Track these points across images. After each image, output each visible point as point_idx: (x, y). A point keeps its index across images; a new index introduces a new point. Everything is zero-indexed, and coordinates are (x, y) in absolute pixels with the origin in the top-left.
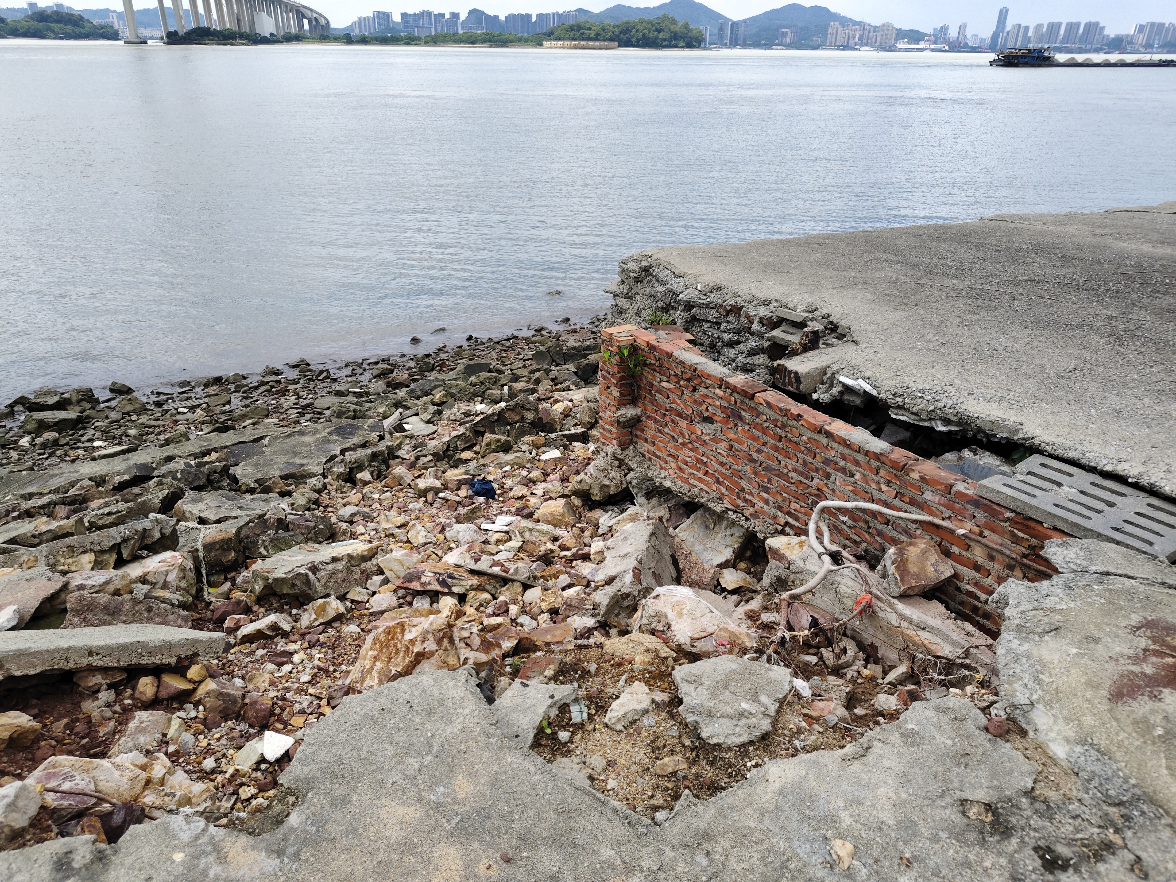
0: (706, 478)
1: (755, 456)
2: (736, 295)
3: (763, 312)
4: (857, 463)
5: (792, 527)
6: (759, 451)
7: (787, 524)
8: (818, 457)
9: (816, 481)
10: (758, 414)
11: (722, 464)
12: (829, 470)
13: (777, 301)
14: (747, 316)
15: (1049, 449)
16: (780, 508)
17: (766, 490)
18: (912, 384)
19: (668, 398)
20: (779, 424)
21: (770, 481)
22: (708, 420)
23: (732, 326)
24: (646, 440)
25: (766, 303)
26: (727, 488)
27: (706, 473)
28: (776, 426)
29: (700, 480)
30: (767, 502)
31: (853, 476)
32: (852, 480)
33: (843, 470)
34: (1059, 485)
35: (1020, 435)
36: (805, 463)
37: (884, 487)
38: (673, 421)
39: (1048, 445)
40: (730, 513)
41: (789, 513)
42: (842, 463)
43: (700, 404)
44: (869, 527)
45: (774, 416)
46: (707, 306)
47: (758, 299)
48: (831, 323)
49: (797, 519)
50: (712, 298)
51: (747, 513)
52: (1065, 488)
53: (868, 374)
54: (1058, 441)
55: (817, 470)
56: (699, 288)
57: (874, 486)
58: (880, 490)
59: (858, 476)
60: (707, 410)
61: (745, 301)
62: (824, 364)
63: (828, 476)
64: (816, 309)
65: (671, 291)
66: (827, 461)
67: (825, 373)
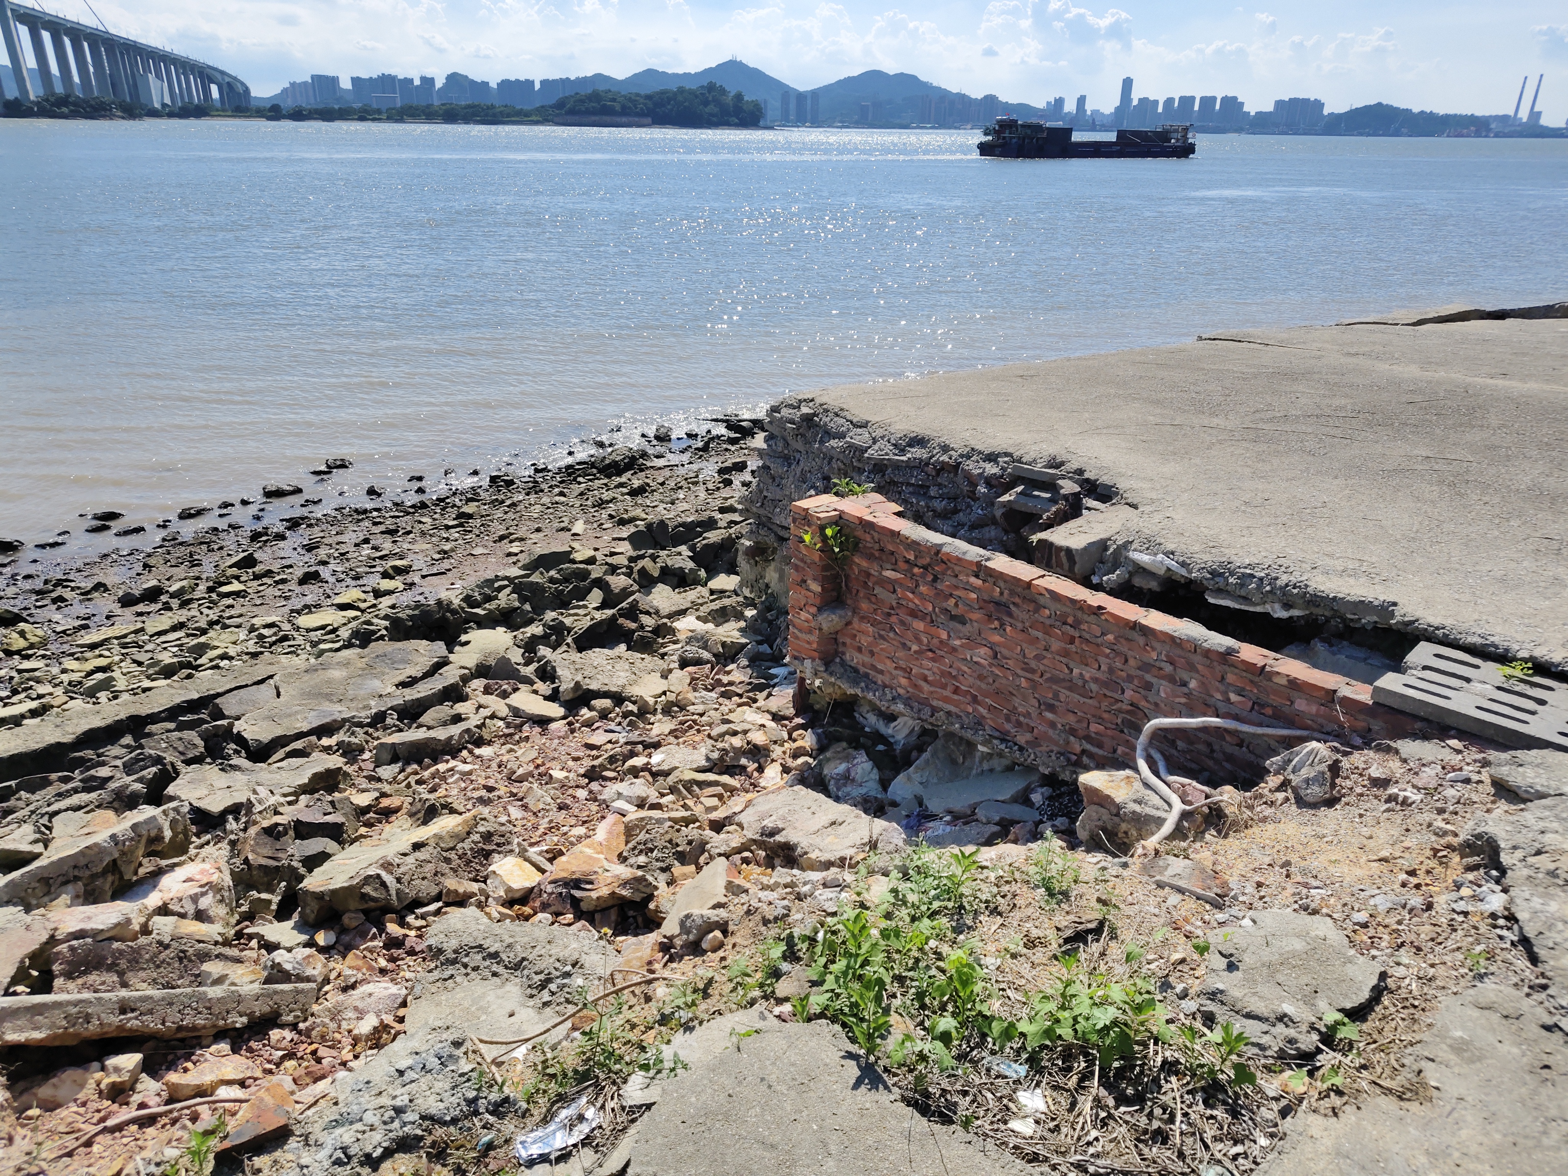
0: (956, 697)
1: (1033, 664)
2: (945, 449)
3: (991, 469)
4: (1191, 668)
5: (1091, 756)
6: (1039, 657)
7: (1084, 751)
8: (1132, 662)
9: (1129, 694)
10: (1038, 607)
12: (1148, 677)
13: (1006, 454)
14: (968, 476)
15: (1440, 633)
16: (1072, 732)
17: (1051, 708)
18: (1234, 558)
19: (894, 591)
20: (1070, 620)
21: (1056, 696)
22: (959, 619)
23: (944, 490)
24: (859, 649)
25: (992, 458)
26: (990, 708)
27: (956, 691)
28: (1065, 623)
29: (946, 700)
30: (1053, 725)
31: (1185, 684)
32: (1185, 690)
33: (1170, 678)
34: (1468, 680)
35: (1399, 618)
36: (1111, 670)
37: (1233, 697)
38: (902, 623)
39: (1437, 628)
40: (996, 742)
41: (1088, 738)
42: (1168, 668)
43: (946, 598)
44: (1212, 751)
45: (1059, 609)
46: (908, 465)
47: (980, 453)
48: (1087, 480)
49: (1100, 746)
50: (913, 453)
51: (1021, 741)
52: (1476, 686)
53: (1171, 547)
54: (1448, 622)
55: (1130, 678)
56: (893, 440)
57: (1218, 696)
58: (1228, 700)
59: (1193, 684)
60: (956, 605)
61: (962, 456)
62: (1103, 536)
63: (1147, 686)
64: (1062, 464)
65: (851, 446)
66: (1146, 667)
67: (1106, 548)
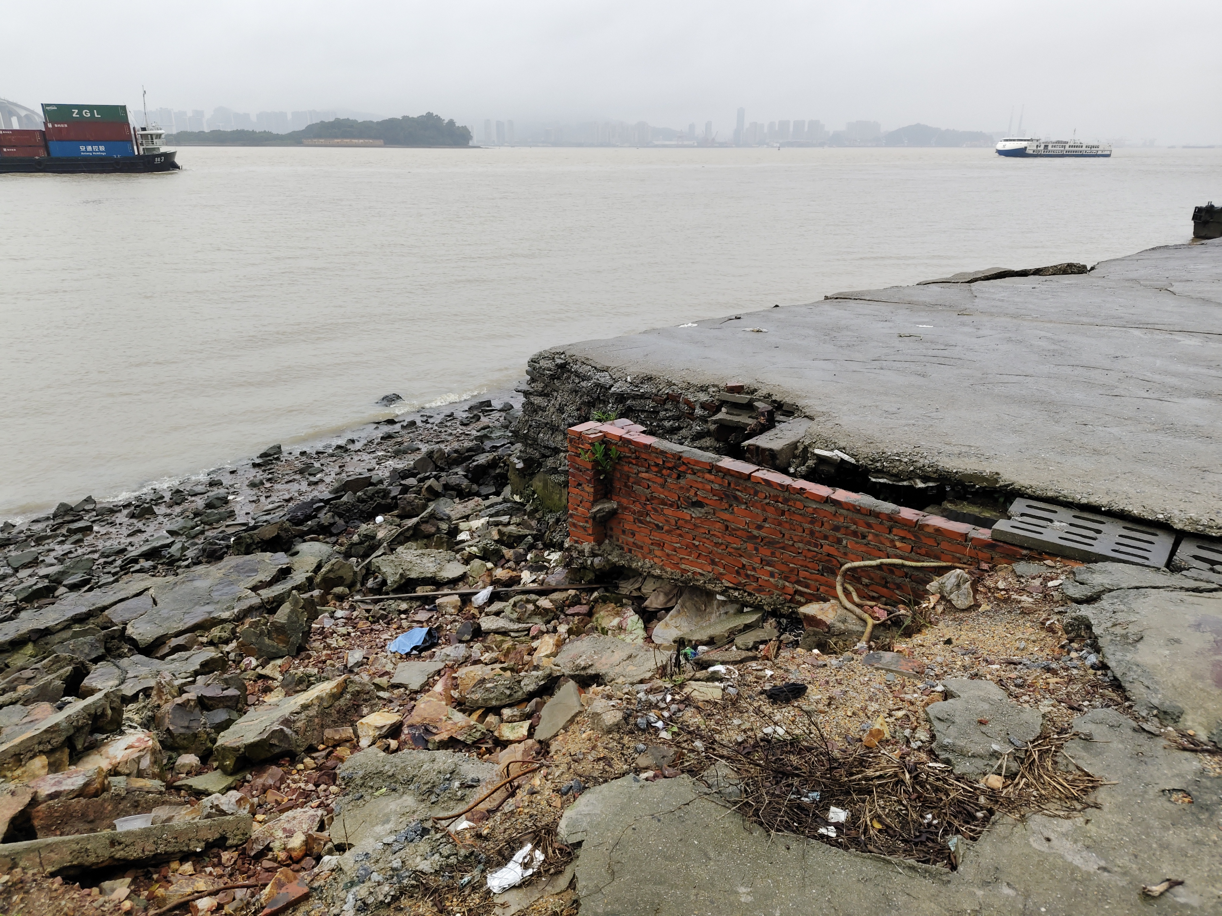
0: (698, 561)
1: (755, 532)
2: (670, 384)
3: (703, 397)
4: (869, 526)
5: (802, 594)
6: (760, 527)
7: (796, 592)
8: (826, 525)
9: (826, 548)
10: (757, 492)
11: (717, 544)
12: (839, 535)
13: (714, 386)
14: (687, 402)
15: (1029, 491)
16: (786, 579)
17: (770, 564)
18: (886, 450)
19: (649, 487)
20: (780, 500)
21: (773, 554)
22: (698, 504)
23: (670, 414)
24: (624, 533)
25: (703, 389)
26: (725, 567)
27: (699, 557)
28: (777, 502)
29: (692, 564)
30: (772, 575)
31: (864, 537)
32: (864, 541)
33: (855, 534)
34: (1051, 521)
35: (1002, 483)
36: (812, 533)
37: (898, 544)
38: (655, 510)
39: (1027, 488)
40: (731, 591)
41: (798, 582)
42: (853, 527)
43: (688, 490)
44: (887, 582)
45: (773, 492)
46: (642, 396)
47: (694, 386)
48: (775, 401)
49: (807, 586)
50: (645, 388)
51: (749, 589)
52: (1056, 524)
53: (840, 444)
54: (1033, 483)
55: (826, 537)
56: (629, 379)
57: (888, 544)
58: (895, 547)
59: (870, 537)
60: (696, 494)
61: (682, 389)
62: (794, 439)
63: (839, 541)
64: (755, 390)
65: (597, 385)
66: (836, 528)
67: (796, 448)
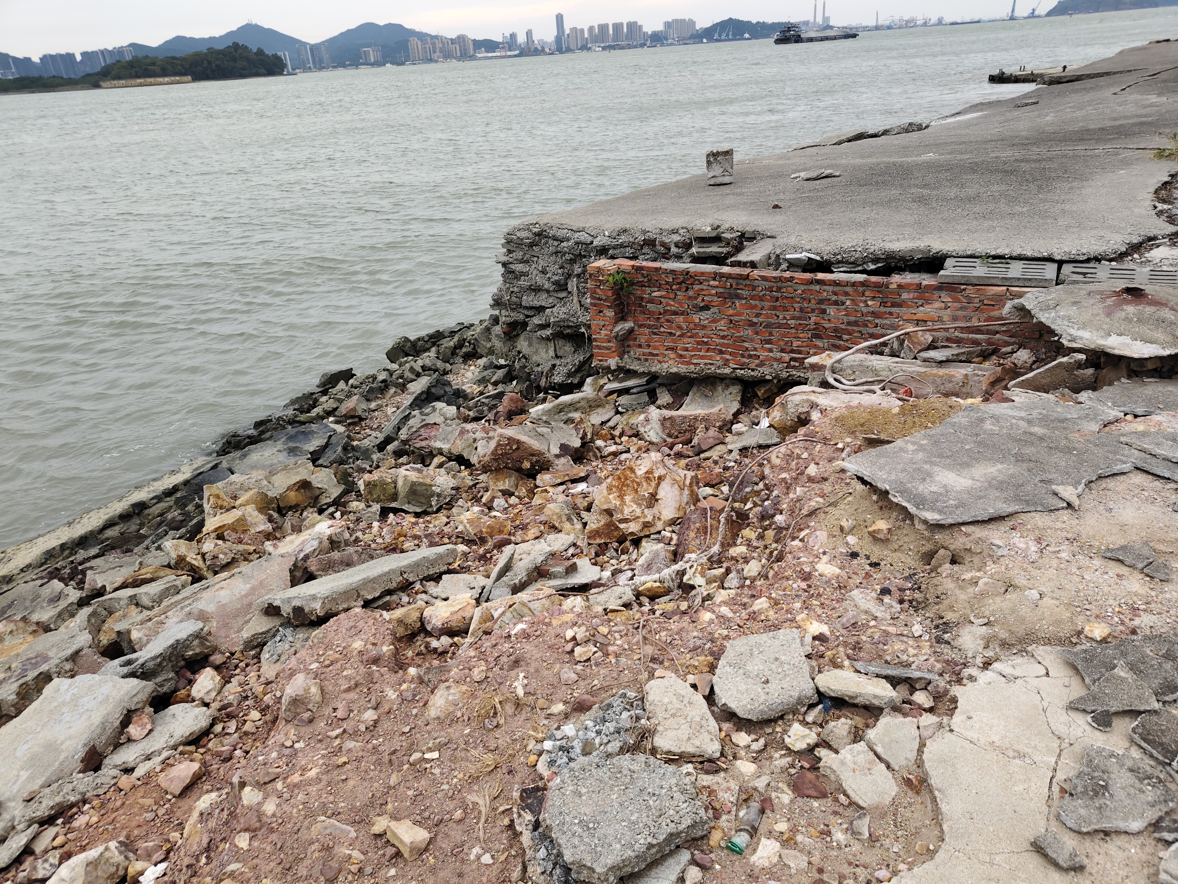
0: (708, 354)
1: (755, 320)
3: (676, 238)
4: (846, 294)
6: (758, 315)
8: (813, 301)
9: (813, 319)
10: (754, 288)
11: (723, 337)
12: (823, 307)
13: (683, 228)
14: (663, 244)
15: (955, 253)
16: (783, 351)
17: (769, 342)
18: (842, 246)
19: (661, 303)
20: (774, 289)
21: (771, 334)
22: (706, 308)
24: (640, 346)
25: (675, 232)
26: (731, 354)
27: (708, 350)
28: (772, 291)
29: (702, 357)
30: (771, 350)
31: (843, 303)
32: (844, 307)
33: (836, 303)
34: (972, 267)
35: (934, 252)
36: (802, 310)
37: (870, 303)
38: (668, 321)
39: (952, 252)
41: (792, 351)
42: (834, 298)
43: (696, 298)
45: (768, 284)
46: (622, 246)
47: (667, 230)
48: (738, 232)
50: (623, 239)
51: (752, 366)
52: (979, 268)
54: (955, 249)
55: (813, 311)
56: (607, 233)
57: (862, 305)
58: (867, 305)
59: (848, 303)
60: (703, 300)
61: (656, 234)
62: (767, 252)
63: (824, 311)
66: (821, 302)
67: (770, 258)
